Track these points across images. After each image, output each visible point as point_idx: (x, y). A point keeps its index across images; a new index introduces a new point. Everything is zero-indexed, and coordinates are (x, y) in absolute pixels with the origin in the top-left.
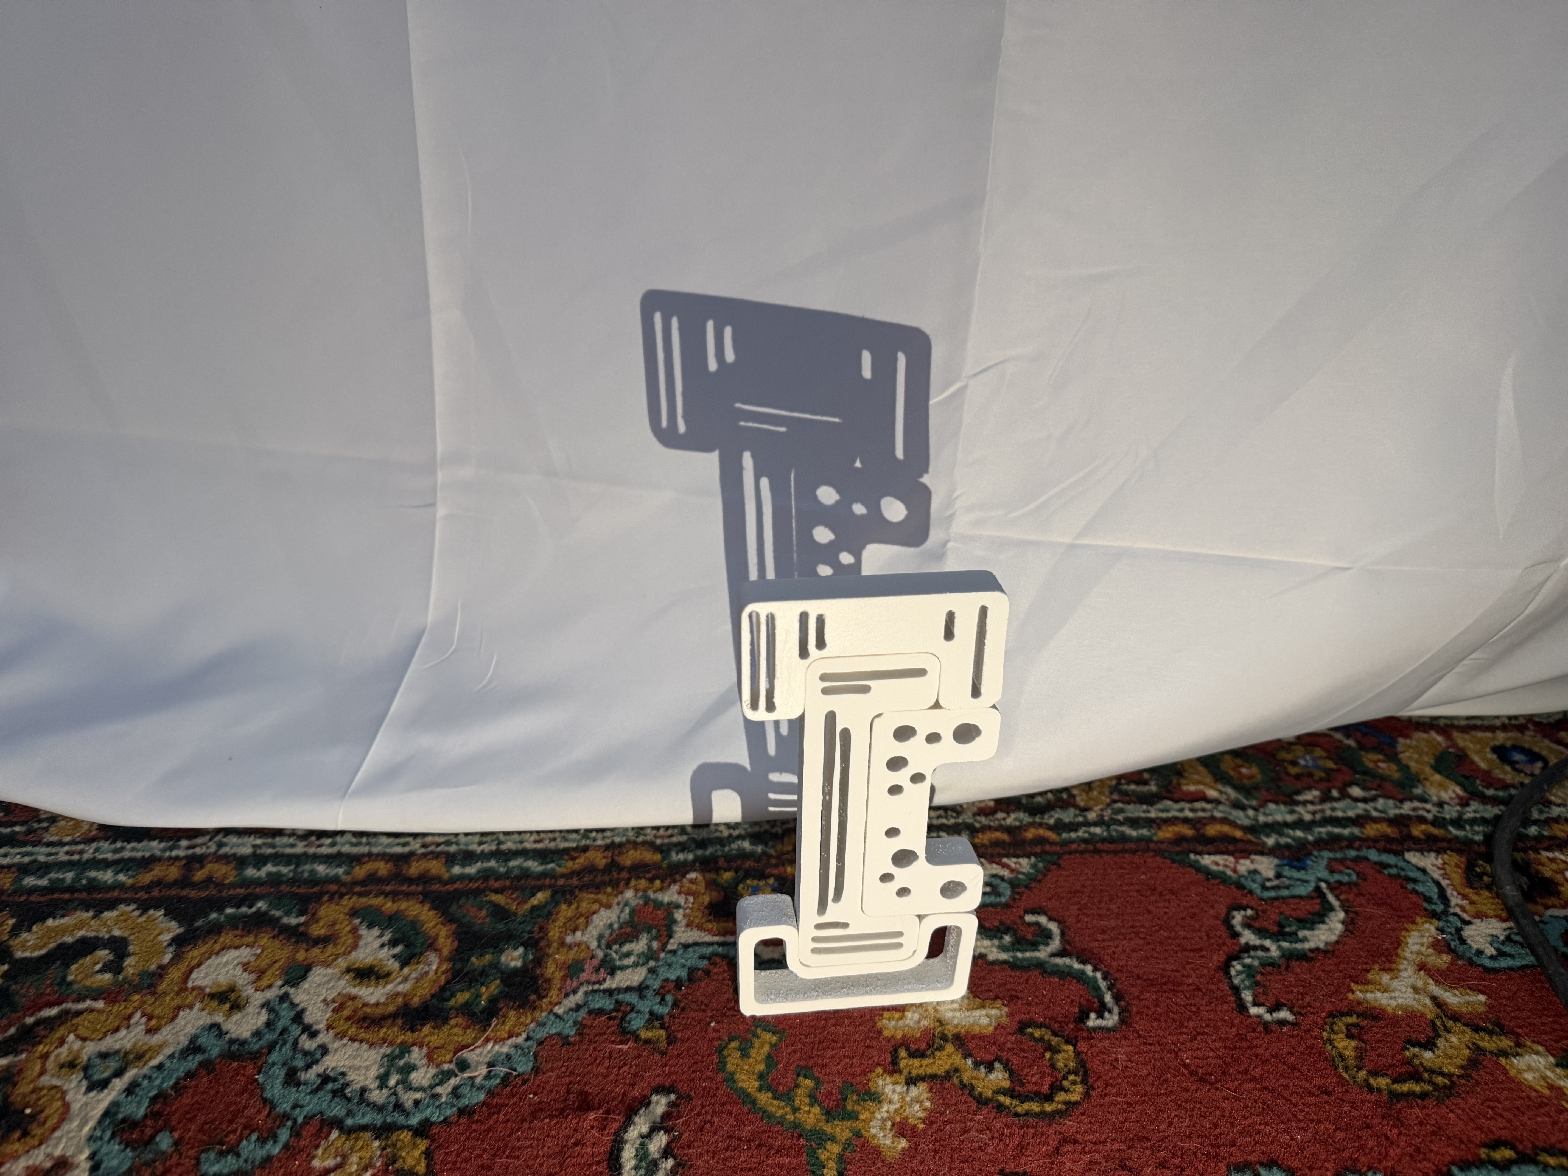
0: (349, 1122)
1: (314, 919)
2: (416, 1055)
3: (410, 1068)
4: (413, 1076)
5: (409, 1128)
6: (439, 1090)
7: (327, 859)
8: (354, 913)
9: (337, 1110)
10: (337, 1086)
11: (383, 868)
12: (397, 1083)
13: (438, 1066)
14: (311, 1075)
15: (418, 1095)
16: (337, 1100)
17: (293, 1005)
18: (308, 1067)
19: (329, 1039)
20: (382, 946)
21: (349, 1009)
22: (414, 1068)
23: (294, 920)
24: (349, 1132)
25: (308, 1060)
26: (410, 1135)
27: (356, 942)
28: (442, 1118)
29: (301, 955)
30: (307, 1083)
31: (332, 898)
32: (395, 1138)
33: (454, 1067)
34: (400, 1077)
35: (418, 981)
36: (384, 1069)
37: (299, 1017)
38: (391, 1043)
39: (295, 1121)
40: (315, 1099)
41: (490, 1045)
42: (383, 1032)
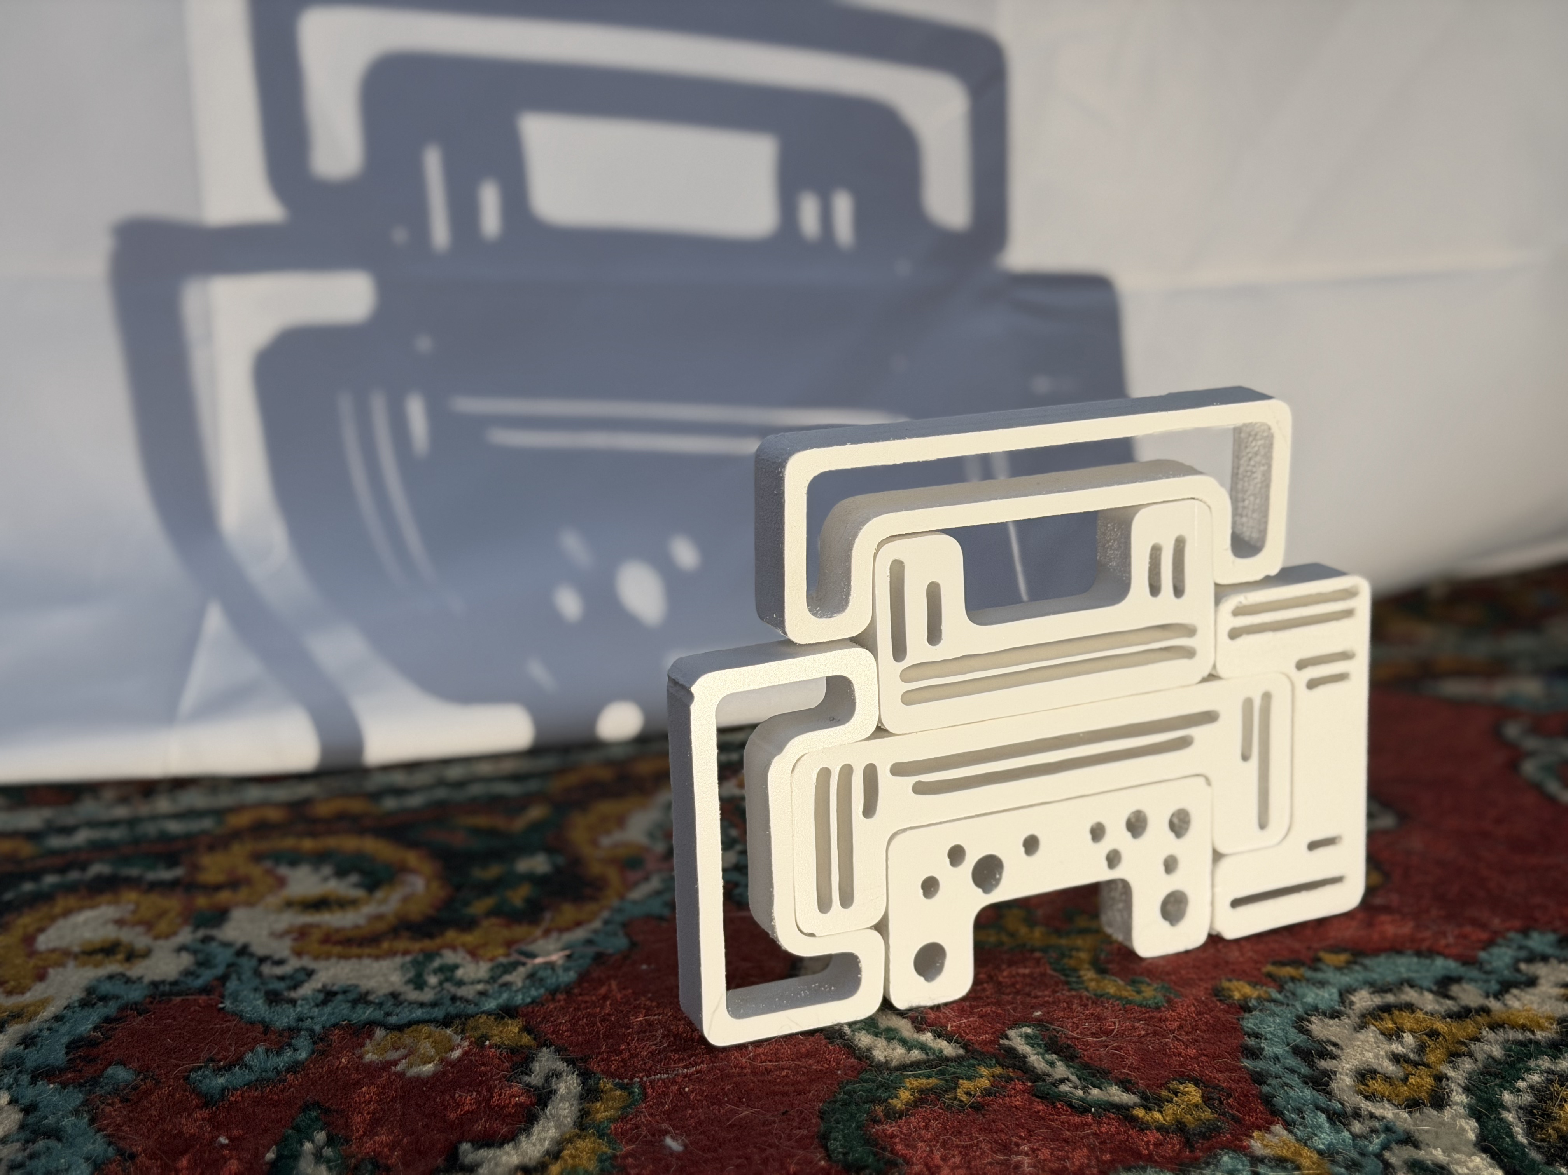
0: (393, 1020)
1: (196, 868)
2: (452, 957)
3: (451, 967)
4: (460, 973)
5: (489, 1013)
6: (507, 978)
7: (179, 816)
8: (257, 857)
9: (367, 1013)
10: (352, 996)
11: (274, 815)
12: (441, 982)
13: (492, 960)
14: (307, 989)
15: (480, 987)
16: (360, 1006)
17: (227, 945)
18: (295, 987)
19: (307, 962)
20: (326, 879)
21: (317, 935)
22: (456, 967)
23: (166, 875)
24: (400, 1028)
25: (289, 983)
26: (492, 1018)
27: (282, 882)
28: (529, 1000)
29: (202, 901)
30: (304, 999)
31: (211, 848)
32: (471, 1023)
33: (515, 957)
34: (441, 976)
35: (406, 900)
36: (411, 974)
37: (244, 951)
38: (405, 953)
39: (311, 1031)
40: (328, 1009)
41: (555, 935)
42: (385, 945)
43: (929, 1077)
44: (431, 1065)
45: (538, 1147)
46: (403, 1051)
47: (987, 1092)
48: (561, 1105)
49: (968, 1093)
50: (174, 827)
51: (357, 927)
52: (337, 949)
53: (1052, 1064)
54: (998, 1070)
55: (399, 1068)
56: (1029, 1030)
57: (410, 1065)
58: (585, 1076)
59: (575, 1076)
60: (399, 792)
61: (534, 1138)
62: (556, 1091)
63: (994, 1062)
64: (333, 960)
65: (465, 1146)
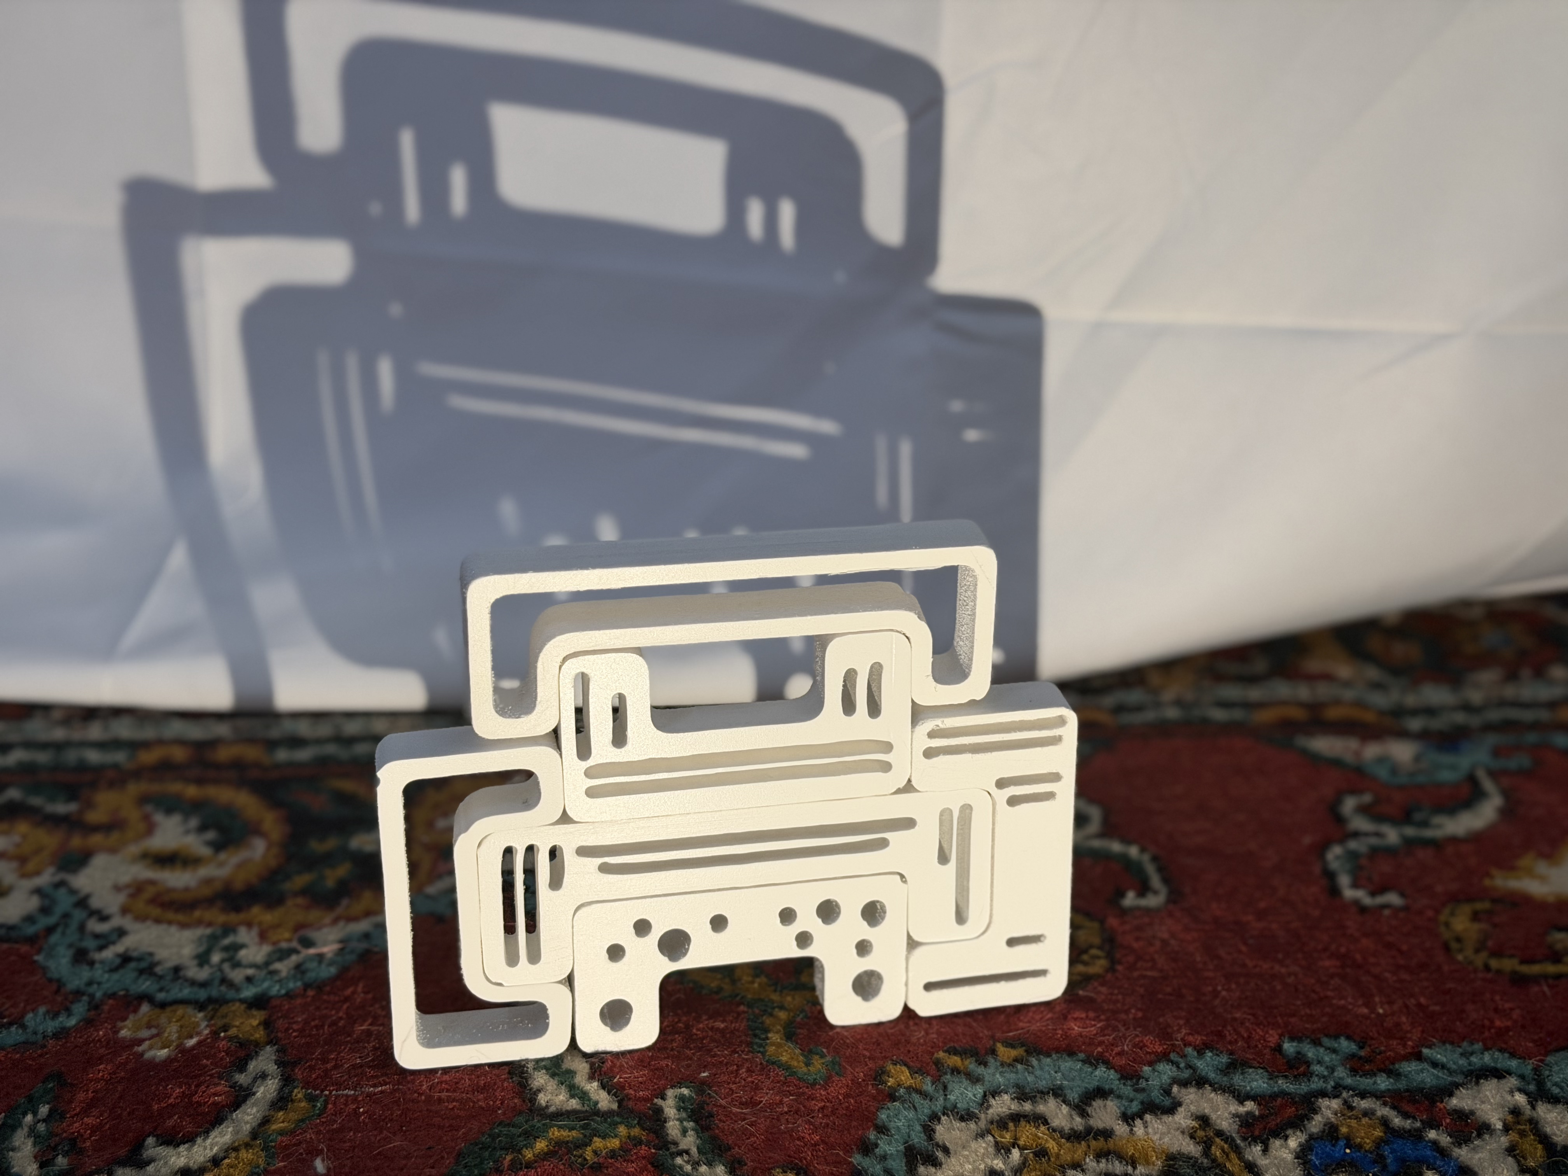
0: (161, 996)
1: (89, 805)
2: (244, 935)
3: (236, 947)
4: (243, 953)
5: (242, 1001)
6: (277, 966)
7: (101, 745)
8: (144, 800)
9: (145, 985)
10: (143, 965)
11: (179, 754)
12: (223, 961)
13: (274, 944)
14: (108, 954)
15: (250, 972)
16: (144, 977)
17: (73, 892)
18: (101, 948)
19: (126, 922)
20: (187, 832)
21: (150, 892)
22: (242, 946)
23: (61, 808)
24: (163, 1005)
25: (102, 942)
26: (243, 1007)
27: (150, 829)
28: (283, 992)
29: (76, 842)
30: (102, 962)
31: (112, 785)
32: (224, 1010)
33: (295, 944)
34: (224, 955)
35: (240, 866)
36: (201, 949)
37: (82, 903)
38: (209, 924)
39: (92, 996)
40: (116, 976)
41: (341, 924)
42: (197, 914)
43: (571, 1129)
44: (166, 1050)
45: (208, 1151)
46: (154, 1031)
47: (613, 1154)
48: (249, 1110)
49: (595, 1152)
50: (93, 757)
51: (187, 889)
52: (156, 911)
53: (684, 1132)
54: (636, 1131)
55: (140, 1049)
56: (685, 1091)
57: (151, 1048)
58: (287, 1080)
59: (277, 1081)
60: (296, 742)
61: (209, 1141)
62: (254, 1094)
63: (636, 1122)
64: (149, 923)
65: (150, 1140)
